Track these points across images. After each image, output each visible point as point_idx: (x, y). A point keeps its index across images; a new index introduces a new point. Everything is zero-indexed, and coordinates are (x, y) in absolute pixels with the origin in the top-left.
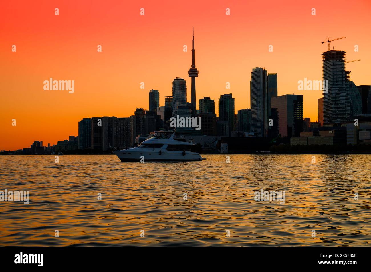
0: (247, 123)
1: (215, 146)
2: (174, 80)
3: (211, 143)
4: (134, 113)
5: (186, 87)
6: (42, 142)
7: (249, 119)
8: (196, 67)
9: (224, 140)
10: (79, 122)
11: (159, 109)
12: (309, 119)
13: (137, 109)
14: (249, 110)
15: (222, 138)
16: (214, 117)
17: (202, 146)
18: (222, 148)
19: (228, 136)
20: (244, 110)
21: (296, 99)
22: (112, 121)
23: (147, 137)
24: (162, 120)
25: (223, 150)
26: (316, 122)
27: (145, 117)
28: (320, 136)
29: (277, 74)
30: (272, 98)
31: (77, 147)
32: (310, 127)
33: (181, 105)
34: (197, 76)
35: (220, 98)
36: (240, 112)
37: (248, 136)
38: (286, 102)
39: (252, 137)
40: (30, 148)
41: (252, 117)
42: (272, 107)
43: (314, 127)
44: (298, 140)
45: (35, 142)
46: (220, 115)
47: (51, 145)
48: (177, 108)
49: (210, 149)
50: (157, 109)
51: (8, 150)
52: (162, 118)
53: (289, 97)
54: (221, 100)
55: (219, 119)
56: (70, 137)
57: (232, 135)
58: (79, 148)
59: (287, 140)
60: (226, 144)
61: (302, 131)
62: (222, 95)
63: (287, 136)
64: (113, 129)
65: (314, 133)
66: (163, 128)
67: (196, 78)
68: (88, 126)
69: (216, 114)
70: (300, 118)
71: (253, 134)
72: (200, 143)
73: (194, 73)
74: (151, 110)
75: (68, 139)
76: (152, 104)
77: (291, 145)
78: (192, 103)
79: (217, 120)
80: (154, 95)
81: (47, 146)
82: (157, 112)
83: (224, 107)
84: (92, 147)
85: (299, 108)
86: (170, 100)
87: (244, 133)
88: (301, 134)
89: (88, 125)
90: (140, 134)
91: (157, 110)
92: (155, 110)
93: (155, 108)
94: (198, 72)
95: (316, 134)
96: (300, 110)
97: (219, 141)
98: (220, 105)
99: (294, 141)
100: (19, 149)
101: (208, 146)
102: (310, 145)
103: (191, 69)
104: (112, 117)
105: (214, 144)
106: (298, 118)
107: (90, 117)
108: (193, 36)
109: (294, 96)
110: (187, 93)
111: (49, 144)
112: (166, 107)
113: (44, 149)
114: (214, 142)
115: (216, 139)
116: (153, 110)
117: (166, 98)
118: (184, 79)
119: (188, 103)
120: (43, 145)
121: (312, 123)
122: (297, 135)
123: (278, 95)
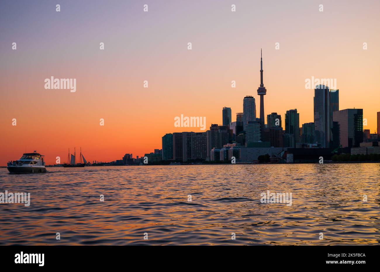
0: (310, 136)
1: (282, 156)
2: (245, 98)
3: (278, 154)
4: (209, 128)
5: (255, 104)
6: (131, 154)
7: (313, 132)
8: (264, 86)
9: (290, 151)
10: (162, 137)
11: (232, 124)
12: (368, 131)
13: (212, 125)
14: (312, 123)
15: (288, 149)
16: (280, 131)
17: (270, 156)
18: (288, 158)
19: (293, 147)
20: (307, 124)
21: (356, 113)
22: (191, 136)
23: (221, 149)
24: (234, 134)
25: (289, 160)
26: (375, 133)
27: (219, 132)
28: (379, 146)
29: (338, 90)
30: (334, 112)
31: (161, 158)
32: (369, 137)
33: (251, 120)
34: (265, 94)
35: (286, 113)
36: (305, 125)
37: (312, 147)
38: (347, 115)
39: (315, 148)
40: (122, 160)
41: (315, 130)
42: (334, 120)
43: (373, 138)
44: (358, 150)
45: (126, 155)
46: (286, 128)
47: (140, 157)
48: (248, 124)
49: (277, 159)
50: (230, 124)
51: (104, 162)
52: (234, 132)
53: (349, 111)
54: (287, 115)
55: (285, 133)
56: (155, 150)
57: (297, 147)
58: (163, 159)
59: (348, 150)
60: (292, 155)
61: (362, 142)
62: (288, 111)
63: (348, 146)
64: (192, 143)
65: (373, 143)
66: (235, 141)
67: (264, 95)
68: (170, 141)
69: (282, 128)
70: (360, 130)
71: (316, 145)
72: (268, 154)
73: (262, 91)
74: (224, 125)
75: (154, 152)
76: (225, 120)
77: (352, 154)
78: (260, 119)
79: (283, 133)
80: (226, 112)
81: (136, 158)
82: (229, 127)
83: (289, 121)
84: (174, 159)
85: (359, 120)
86: (242, 116)
87: (308, 144)
88: (361, 144)
89: (170, 139)
90: (214, 147)
91: (229, 126)
92: (228, 125)
93: (228, 124)
94: (266, 90)
95: (375, 144)
96: (360, 123)
97: (286, 152)
98: (286, 120)
99: (354, 151)
100: (113, 161)
101: (276, 156)
102: (369, 154)
103: (259, 88)
104: (190, 132)
105: (281, 155)
106: (358, 130)
107: (172, 133)
108: (261, 58)
109: (354, 110)
110: (256, 109)
111: (138, 157)
112: (238, 122)
113: (134, 161)
114: (281, 152)
115: (283, 150)
116: (226, 125)
117: (238, 114)
118: (253, 97)
119: (257, 119)
120: (133, 158)
121: (372, 134)
122: (357, 146)
123: (339, 110)
